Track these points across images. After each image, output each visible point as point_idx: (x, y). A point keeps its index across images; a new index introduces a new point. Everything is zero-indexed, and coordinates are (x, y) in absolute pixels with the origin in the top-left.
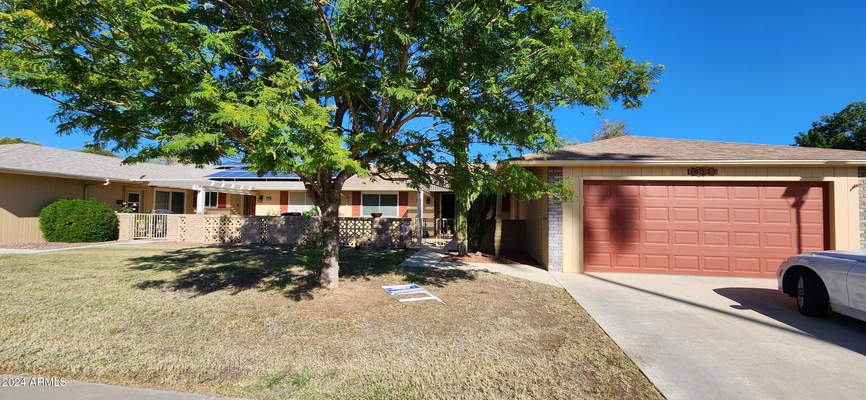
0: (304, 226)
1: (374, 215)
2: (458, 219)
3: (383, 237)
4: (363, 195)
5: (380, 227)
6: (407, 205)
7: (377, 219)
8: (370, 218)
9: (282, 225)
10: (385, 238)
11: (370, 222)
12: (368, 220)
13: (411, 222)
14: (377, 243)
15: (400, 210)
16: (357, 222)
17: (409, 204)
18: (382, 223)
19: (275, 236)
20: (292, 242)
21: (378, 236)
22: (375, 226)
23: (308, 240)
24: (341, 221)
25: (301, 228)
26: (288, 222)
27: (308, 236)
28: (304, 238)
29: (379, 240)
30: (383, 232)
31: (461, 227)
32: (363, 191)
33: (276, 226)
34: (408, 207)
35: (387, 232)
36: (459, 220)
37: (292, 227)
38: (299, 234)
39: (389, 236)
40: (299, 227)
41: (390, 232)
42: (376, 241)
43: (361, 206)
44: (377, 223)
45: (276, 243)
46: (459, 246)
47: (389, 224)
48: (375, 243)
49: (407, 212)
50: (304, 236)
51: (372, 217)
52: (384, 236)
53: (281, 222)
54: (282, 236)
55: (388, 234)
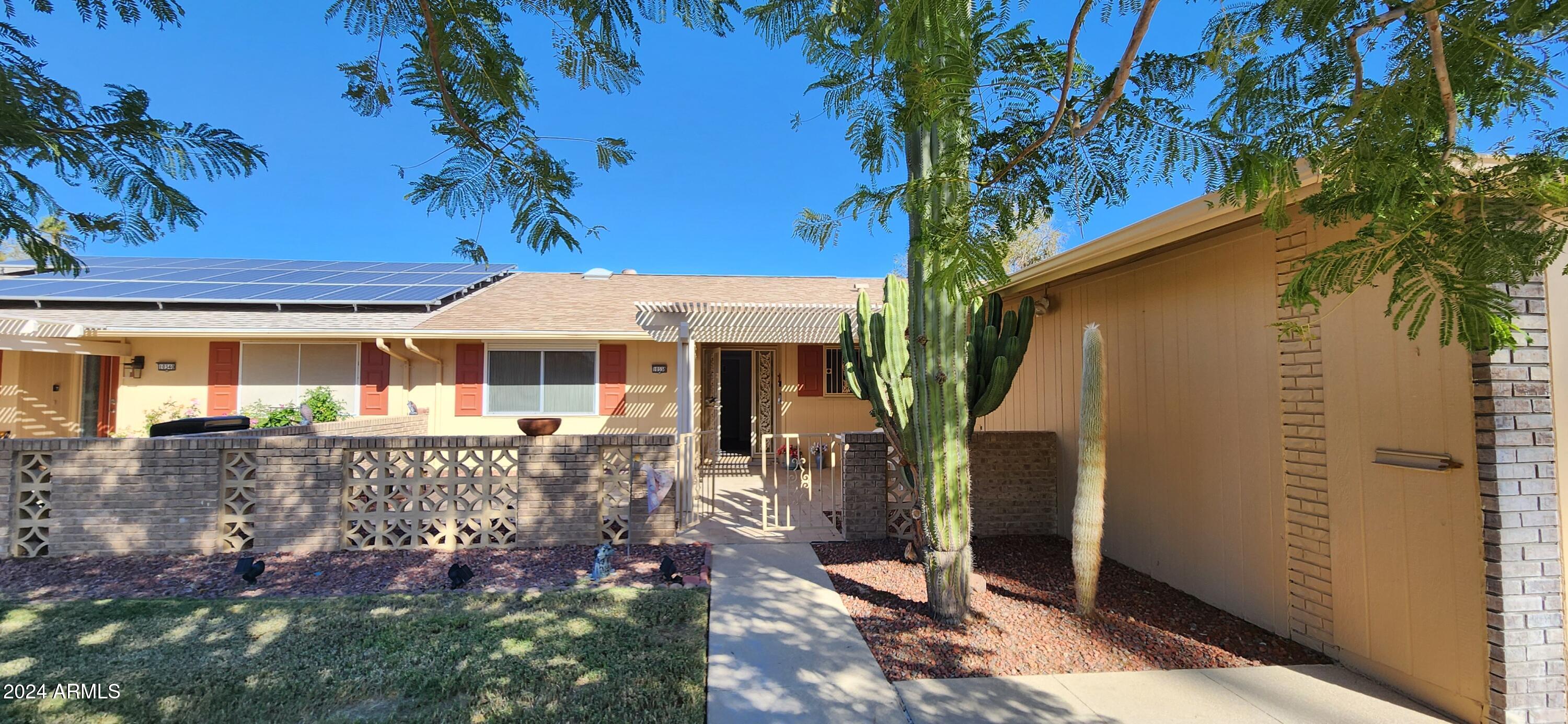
0: (231, 475)
1: (531, 428)
2: (935, 455)
3: (569, 506)
4: (492, 353)
5: (555, 470)
6: (623, 381)
7: (544, 442)
8: (513, 438)
9: (123, 479)
10: (575, 512)
11: (514, 453)
12: (506, 444)
13: (673, 450)
14: (544, 529)
15: (603, 397)
16: (462, 454)
17: (628, 378)
18: (563, 455)
19: (90, 524)
20: (170, 545)
21: (547, 503)
22: (535, 467)
23: (249, 532)
24: (393, 455)
25: (216, 487)
26: (153, 465)
27: (250, 518)
28: (233, 525)
29: (549, 520)
30: (565, 491)
31: (950, 494)
32: (491, 341)
33: (94, 481)
34: (627, 388)
35: (580, 488)
36: (942, 460)
37: (172, 482)
38: (204, 511)
39: (588, 502)
40: (206, 484)
41: (592, 487)
42: (540, 522)
43: (485, 387)
44: (543, 458)
45: (93, 553)
46: (944, 578)
47: (591, 457)
48: (537, 531)
49: (624, 399)
50: (230, 518)
51: (521, 433)
52: (569, 502)
53: (121, 463)
54: (126, 520)
55: (584, 496)
